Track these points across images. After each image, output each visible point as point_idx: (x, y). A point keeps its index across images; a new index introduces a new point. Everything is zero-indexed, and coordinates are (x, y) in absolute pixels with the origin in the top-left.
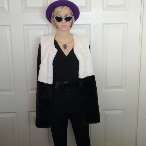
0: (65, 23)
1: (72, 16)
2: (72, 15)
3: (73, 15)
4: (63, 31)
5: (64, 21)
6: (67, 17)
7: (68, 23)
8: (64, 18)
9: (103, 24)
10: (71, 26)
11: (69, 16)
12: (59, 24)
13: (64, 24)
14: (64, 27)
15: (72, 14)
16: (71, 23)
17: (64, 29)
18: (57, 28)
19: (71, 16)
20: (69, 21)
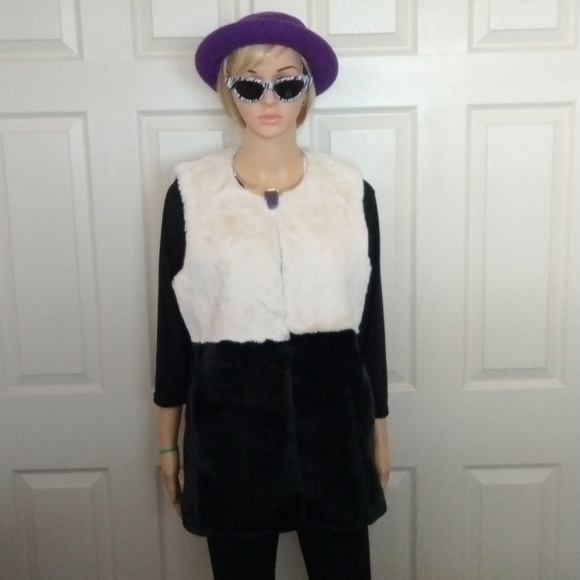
0: (275, 104)
1: (305, 79)
2: (305, 73)
3: (310, 74)
4: (265, 138)
5: (269, 95)
6: (285, 82)
7: (288, 107)
8: (271, 86)
9: (472, 107)
10: (301, 118)
11: (292, 78)
12: (252, 108)
13: (270, 111)
14: (272, 121)
15: (304, 68)
16: (301, 105)
17: (271, 130)
18: (243, 123)
19: (300, 78)
20: (293, 96)
